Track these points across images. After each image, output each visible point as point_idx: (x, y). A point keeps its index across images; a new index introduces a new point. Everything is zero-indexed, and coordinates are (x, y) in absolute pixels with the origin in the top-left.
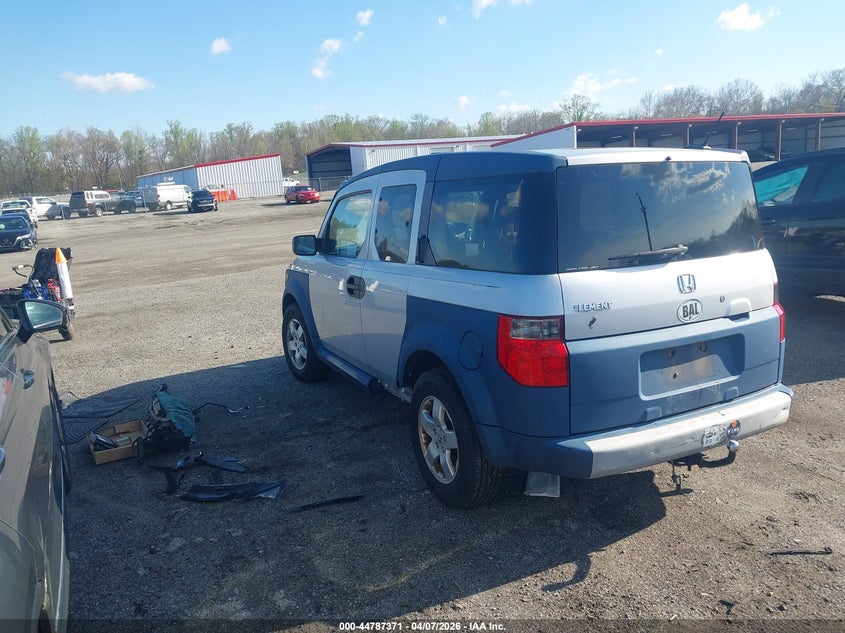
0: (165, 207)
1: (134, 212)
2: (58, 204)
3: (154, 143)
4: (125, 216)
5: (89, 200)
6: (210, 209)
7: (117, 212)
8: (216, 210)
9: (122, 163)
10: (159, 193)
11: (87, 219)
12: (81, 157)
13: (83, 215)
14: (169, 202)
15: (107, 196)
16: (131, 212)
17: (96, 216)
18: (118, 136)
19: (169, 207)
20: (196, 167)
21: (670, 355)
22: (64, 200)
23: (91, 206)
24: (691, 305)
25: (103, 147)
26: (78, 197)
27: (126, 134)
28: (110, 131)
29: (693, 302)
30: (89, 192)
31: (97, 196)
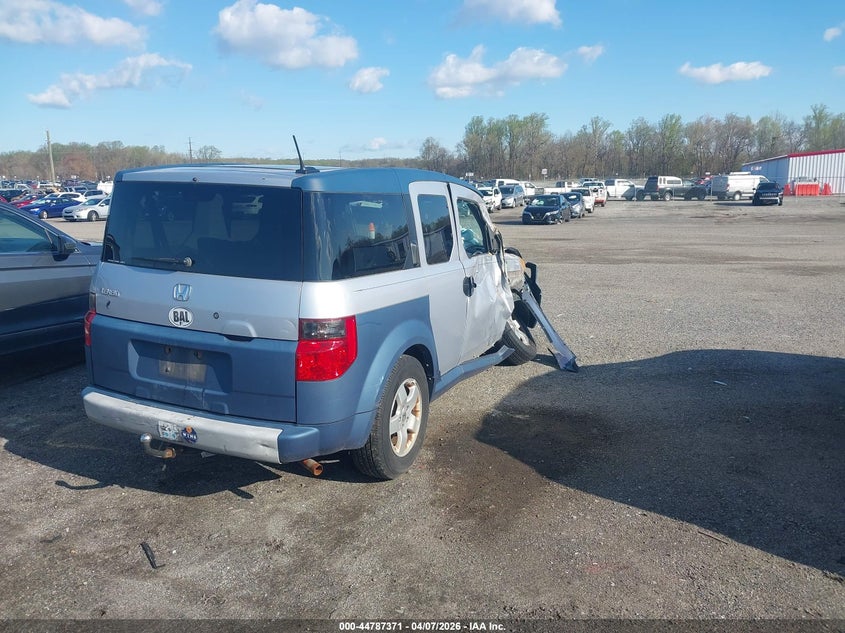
0: (734, 197)
1: (703, 200)
2: (636, 186)
3: (791, 128)
4: (694, 202)
5: (661, 185)
6: (774, 203)
7: (687, 198)
8: (780, 205)
9: (754, 149)
10: (729, 182)
11: (657, 203)
12: (714, 143)
13: (654, 199)
14: (739, 192)
15: (679, 182)
16: (699, 199)
17: (665, 200)
18: (755, 121)
19: (737, 197)
20: (790, 156)
21: (167, 351)
22: (640, 184)
23: (662, 190)
24: (182, 313)
25: (737, 133)
26: (653, 181)
27: (763, 121)
28: (748, 117)
29: (184, 311)
30: (662, 178)
31: (669, 182)
